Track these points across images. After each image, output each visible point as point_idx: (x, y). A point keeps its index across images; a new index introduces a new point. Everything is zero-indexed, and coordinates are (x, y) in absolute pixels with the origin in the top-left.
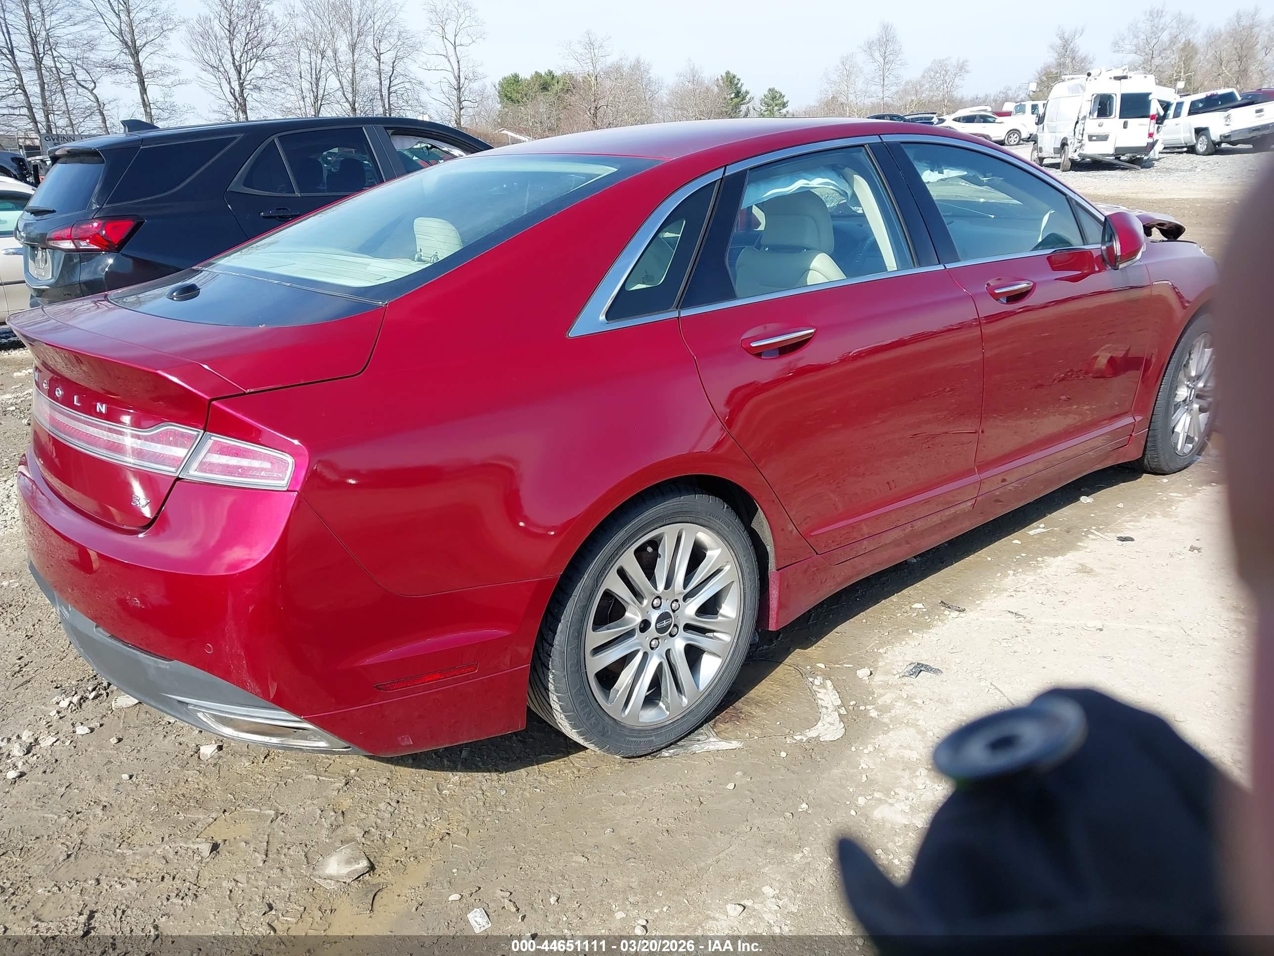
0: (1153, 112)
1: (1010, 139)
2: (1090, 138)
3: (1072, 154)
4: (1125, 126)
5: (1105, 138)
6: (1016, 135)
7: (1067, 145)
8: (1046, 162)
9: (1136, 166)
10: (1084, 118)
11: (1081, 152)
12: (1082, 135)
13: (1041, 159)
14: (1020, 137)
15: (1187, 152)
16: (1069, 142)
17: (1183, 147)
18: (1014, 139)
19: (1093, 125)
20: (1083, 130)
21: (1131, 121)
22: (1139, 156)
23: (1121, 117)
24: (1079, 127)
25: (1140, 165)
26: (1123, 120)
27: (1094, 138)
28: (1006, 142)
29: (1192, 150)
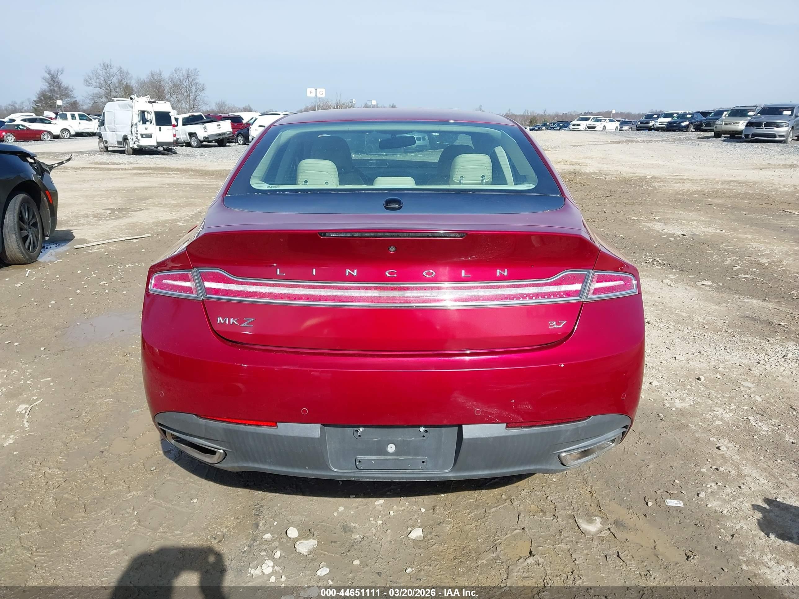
0: (173, 123)
1: (64, 135)
2: (142, 136)
3: (132, 144)
4: (160, 130)
5: (150, 136)
6: (67, 132)
7: (128, 139)
8: (109, 149)
9: (170, 153)
10: (136, 124)
11: (138, 144)
12: (137, 134)
13: (107, 148)
14: (70, 133)
15: (186, 146)
16: (129, 138)
17: (183, 143)
18: (66, 135)
19: (141, 128)
20: (137, 131)
21: (163, 127)
22: (170, 147)
23: (157, 125)
24: (134, 129)
25: (171, 152)
26: (158, 127)
27: (144, 136)
28: (61, 136)
29: (189, 145)
